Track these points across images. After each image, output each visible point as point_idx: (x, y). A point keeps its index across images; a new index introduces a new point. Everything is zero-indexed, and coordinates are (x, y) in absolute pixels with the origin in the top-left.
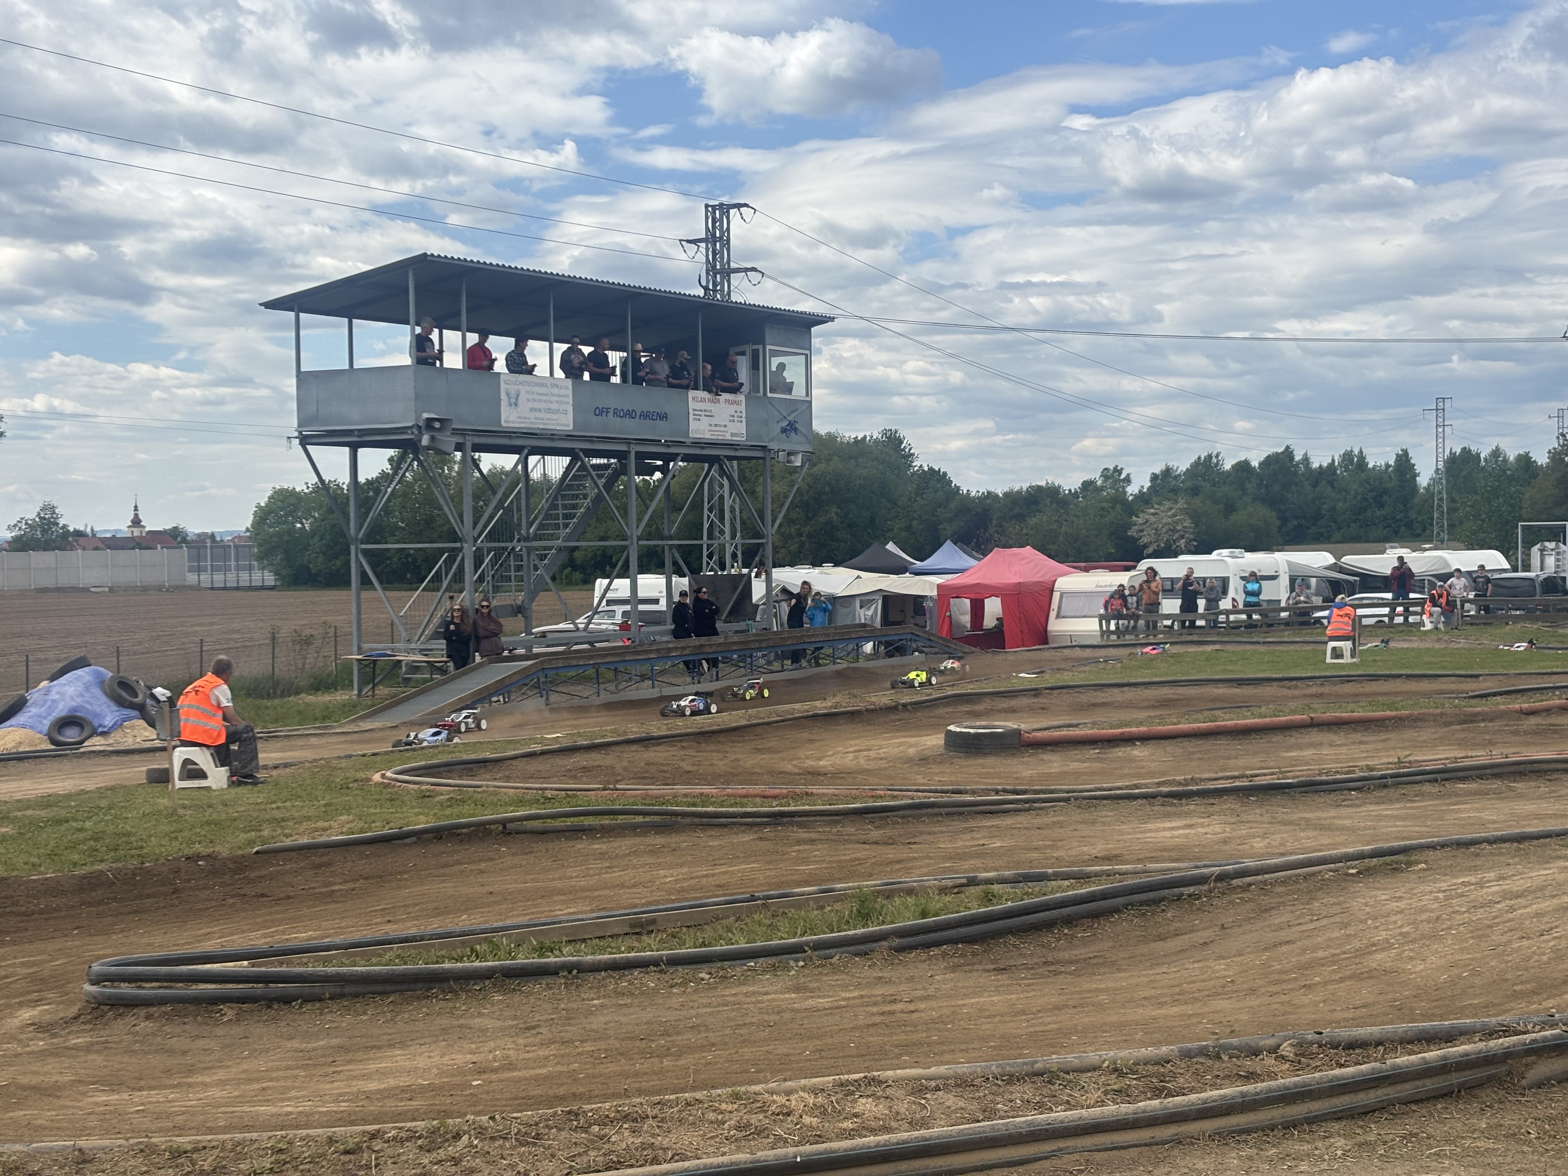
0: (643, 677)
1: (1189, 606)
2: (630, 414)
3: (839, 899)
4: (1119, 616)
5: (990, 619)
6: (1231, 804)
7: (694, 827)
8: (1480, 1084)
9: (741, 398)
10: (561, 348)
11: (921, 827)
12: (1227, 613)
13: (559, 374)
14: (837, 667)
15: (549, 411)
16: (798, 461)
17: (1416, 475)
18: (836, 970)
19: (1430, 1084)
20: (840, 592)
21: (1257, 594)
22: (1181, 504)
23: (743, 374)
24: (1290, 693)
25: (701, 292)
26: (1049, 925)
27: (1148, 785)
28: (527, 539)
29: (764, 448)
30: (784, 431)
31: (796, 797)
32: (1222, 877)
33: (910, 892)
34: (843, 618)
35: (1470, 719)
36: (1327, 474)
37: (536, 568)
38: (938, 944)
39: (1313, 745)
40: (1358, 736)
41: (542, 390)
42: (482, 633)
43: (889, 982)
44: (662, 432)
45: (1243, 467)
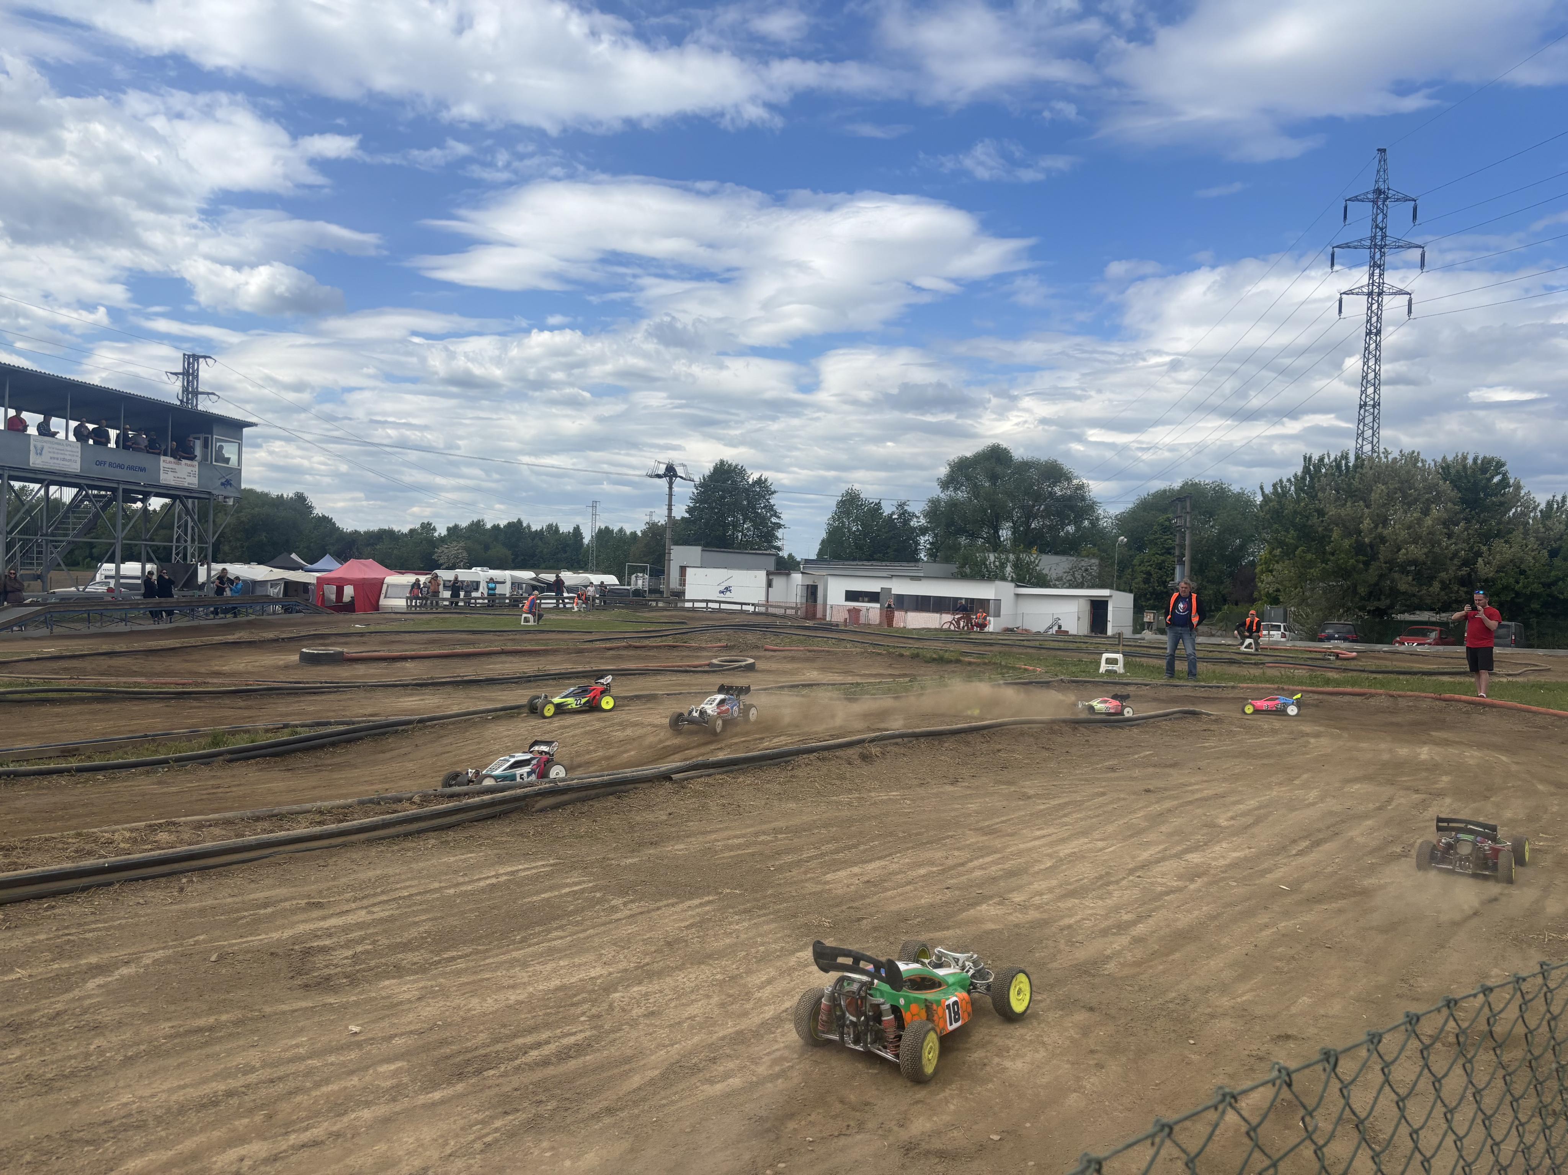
0: (122, 620)
1: (455, 594)
2: (120, 466)
3: (201, 736)
4: (417, 598)
5: (346, 598)
6: (449, 689)
7: (124, 699)
8: (511, 811)
9: (196, 463)
10: (73, 424)
11: (271, 700)
12: (476, 598)
13: (72, 438)
14: (249, 618)
15: (64, 460)
16: (231, 502)
17: (582, 538)
18: (187, 772)
19: (484, 812)
20: (259, 578)
21: (494, 589)
22: (462, 544)
23: (198, 451)
24: (497, 638)
25: (179, 403)
26: (322, 747)
27: (407, 679)
28: (46, 535)
29: (209, 493)
30: (223, 484)
31: (197, 684)
32: (421, 721)
33: (247, 731)
34: (259, 592)
35: (580, 651)
36: (539, 534)
37: (52, 553)
38: (254, 757)
39: (502, 663)
40: (526, 659)
41: (61, 447)
42: (9, 589)
43: (220, 778)
44: (142, 479)
45: (496, 528)
